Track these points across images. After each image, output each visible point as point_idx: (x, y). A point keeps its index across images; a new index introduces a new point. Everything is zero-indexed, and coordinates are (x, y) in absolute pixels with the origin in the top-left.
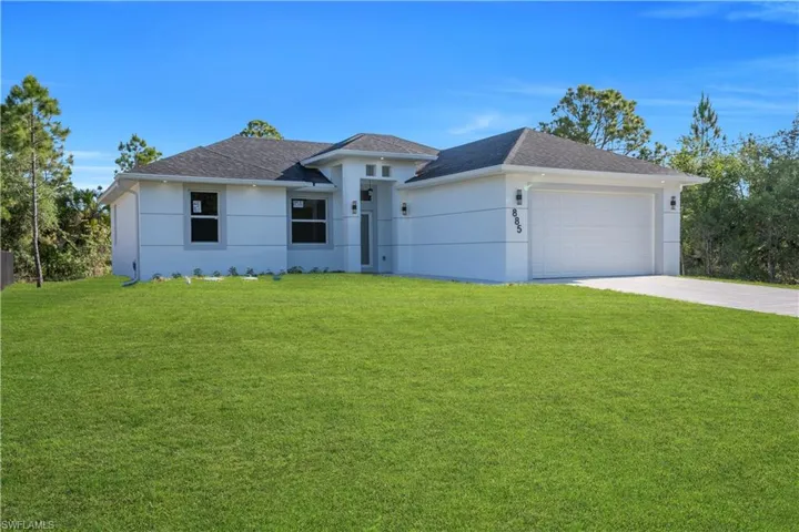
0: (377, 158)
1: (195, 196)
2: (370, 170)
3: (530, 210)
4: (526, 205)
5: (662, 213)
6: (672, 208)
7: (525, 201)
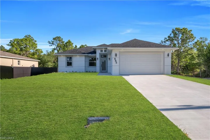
0: (103, 48)
1: (68, 58)
2: (102, 51)
3: (119, 58)
4: (118, 57)
5: (164, 58)
6: (168, 57)
7: (118, 56)
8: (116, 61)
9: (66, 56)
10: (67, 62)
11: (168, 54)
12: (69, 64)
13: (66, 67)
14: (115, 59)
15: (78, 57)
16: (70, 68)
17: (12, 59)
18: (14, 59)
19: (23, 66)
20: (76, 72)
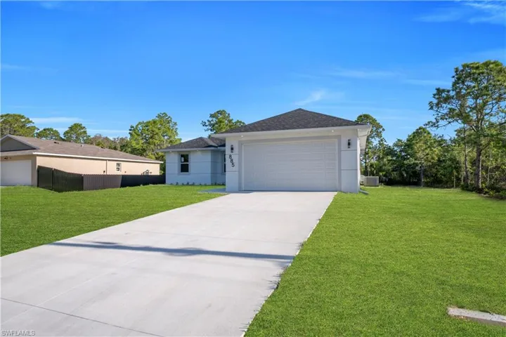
1: (182, 156)
3: (240, 155)
4: (237, 153)
5: (340, 151)
6: (349, 148)
7: (236, 150)
8: (232, 160)
9: (178, 152)
10: (182, 165)
11: (349, 140)
12: (185, 168)
13: (179, 174)
14: (230, 156)
15: (199, 153)
16: (184, 177)
17: (106, 160)
18: (109, 160)
19: (126, 174)
20: (193, 185)
